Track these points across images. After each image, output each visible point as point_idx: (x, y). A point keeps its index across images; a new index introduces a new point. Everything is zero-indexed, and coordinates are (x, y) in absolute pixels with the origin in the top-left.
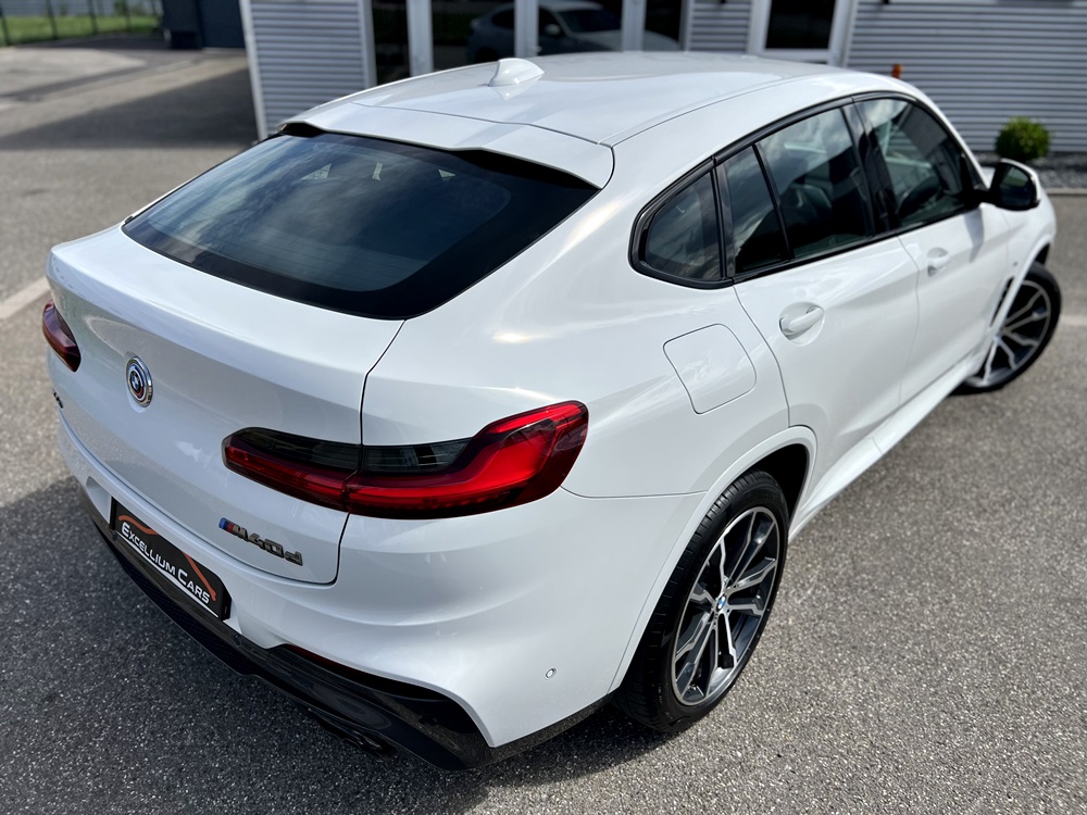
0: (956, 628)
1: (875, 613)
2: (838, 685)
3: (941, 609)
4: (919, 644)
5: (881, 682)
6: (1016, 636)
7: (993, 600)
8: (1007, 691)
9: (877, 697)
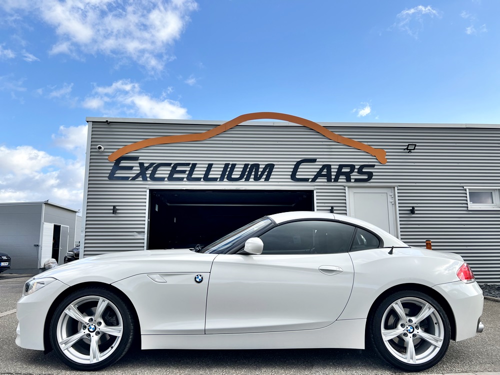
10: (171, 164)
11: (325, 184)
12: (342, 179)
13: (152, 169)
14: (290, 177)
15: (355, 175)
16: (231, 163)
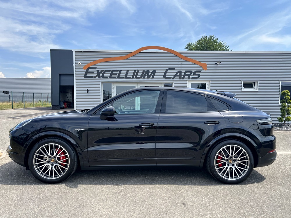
0: (243, 202)
1: (224, 200)
2: (216, 212)
3: (239, 200)
4: (234, 205)
5: (226, 212)
6: (257, 204)
7: (251, 198)
8: (255, 212)
9: (225, 214)
10: (111, 71)
11: (179, 80)
12: (186, 77)
13: (102, 73)
14: (163, 76)
15: (192, 76)
16: (137, 70)
